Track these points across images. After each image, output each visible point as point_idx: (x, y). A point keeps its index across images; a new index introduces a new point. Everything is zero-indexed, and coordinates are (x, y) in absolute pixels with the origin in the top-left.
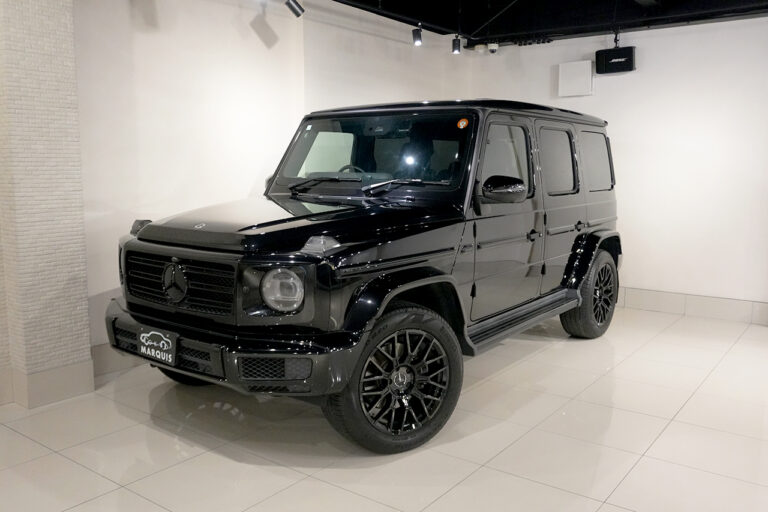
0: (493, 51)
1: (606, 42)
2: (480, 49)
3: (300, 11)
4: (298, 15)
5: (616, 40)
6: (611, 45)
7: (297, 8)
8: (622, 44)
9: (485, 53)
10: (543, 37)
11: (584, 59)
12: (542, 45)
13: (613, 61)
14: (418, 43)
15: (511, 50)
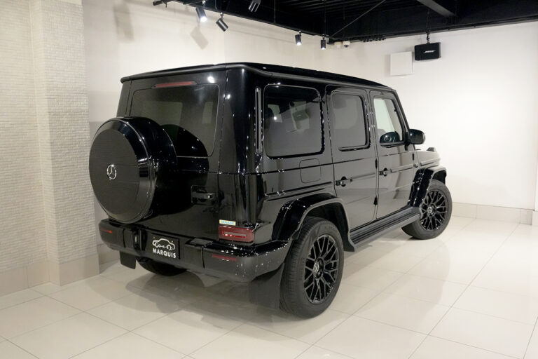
0: (346, 46)
1: (421, 39)
2: (338, 45)
3: (225, 27)
4: (224, 30)
5: (428, 39)
6: (425, 42)
7: (223, 25)
8: (431, 41)
9: (341, 47)
10: (380, 37)
11: (407, 50)
12: (379, 42)
13: (426, 52)
14: (299, 44)
15: (358, 45)
